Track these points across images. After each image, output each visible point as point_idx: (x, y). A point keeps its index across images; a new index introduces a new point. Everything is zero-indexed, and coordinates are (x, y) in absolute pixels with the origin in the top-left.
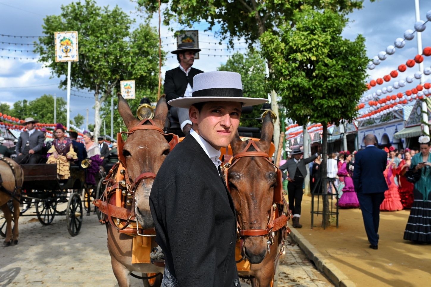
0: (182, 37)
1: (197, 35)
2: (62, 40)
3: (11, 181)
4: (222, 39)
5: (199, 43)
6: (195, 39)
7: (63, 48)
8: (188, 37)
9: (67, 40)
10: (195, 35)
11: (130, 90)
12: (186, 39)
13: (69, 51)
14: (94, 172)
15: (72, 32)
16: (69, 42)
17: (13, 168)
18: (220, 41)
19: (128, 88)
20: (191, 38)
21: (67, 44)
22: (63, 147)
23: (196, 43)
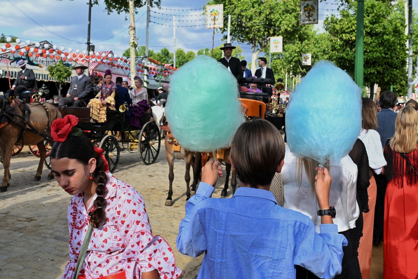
0: (304, 5)
1: (317, 4)
2: (211, 12)
3: (43, 122)
4: (340, 6)
5: (319, 10)
6: (315, 7)
7: (212, 17)
8: (309, 5)
9: (215, 12)
10: (315, 4)
11: (277, 45)
12: (308, 7)
13: (216, 19)
14: (139, 116)
15: (219, 5)
16: (217, 13)
17: (47, 110)
18: (338, 7)
19: (277, 43)
20: (312, 6)
21: (215, 14)
22: (107, 91)
23: (316, 10)
